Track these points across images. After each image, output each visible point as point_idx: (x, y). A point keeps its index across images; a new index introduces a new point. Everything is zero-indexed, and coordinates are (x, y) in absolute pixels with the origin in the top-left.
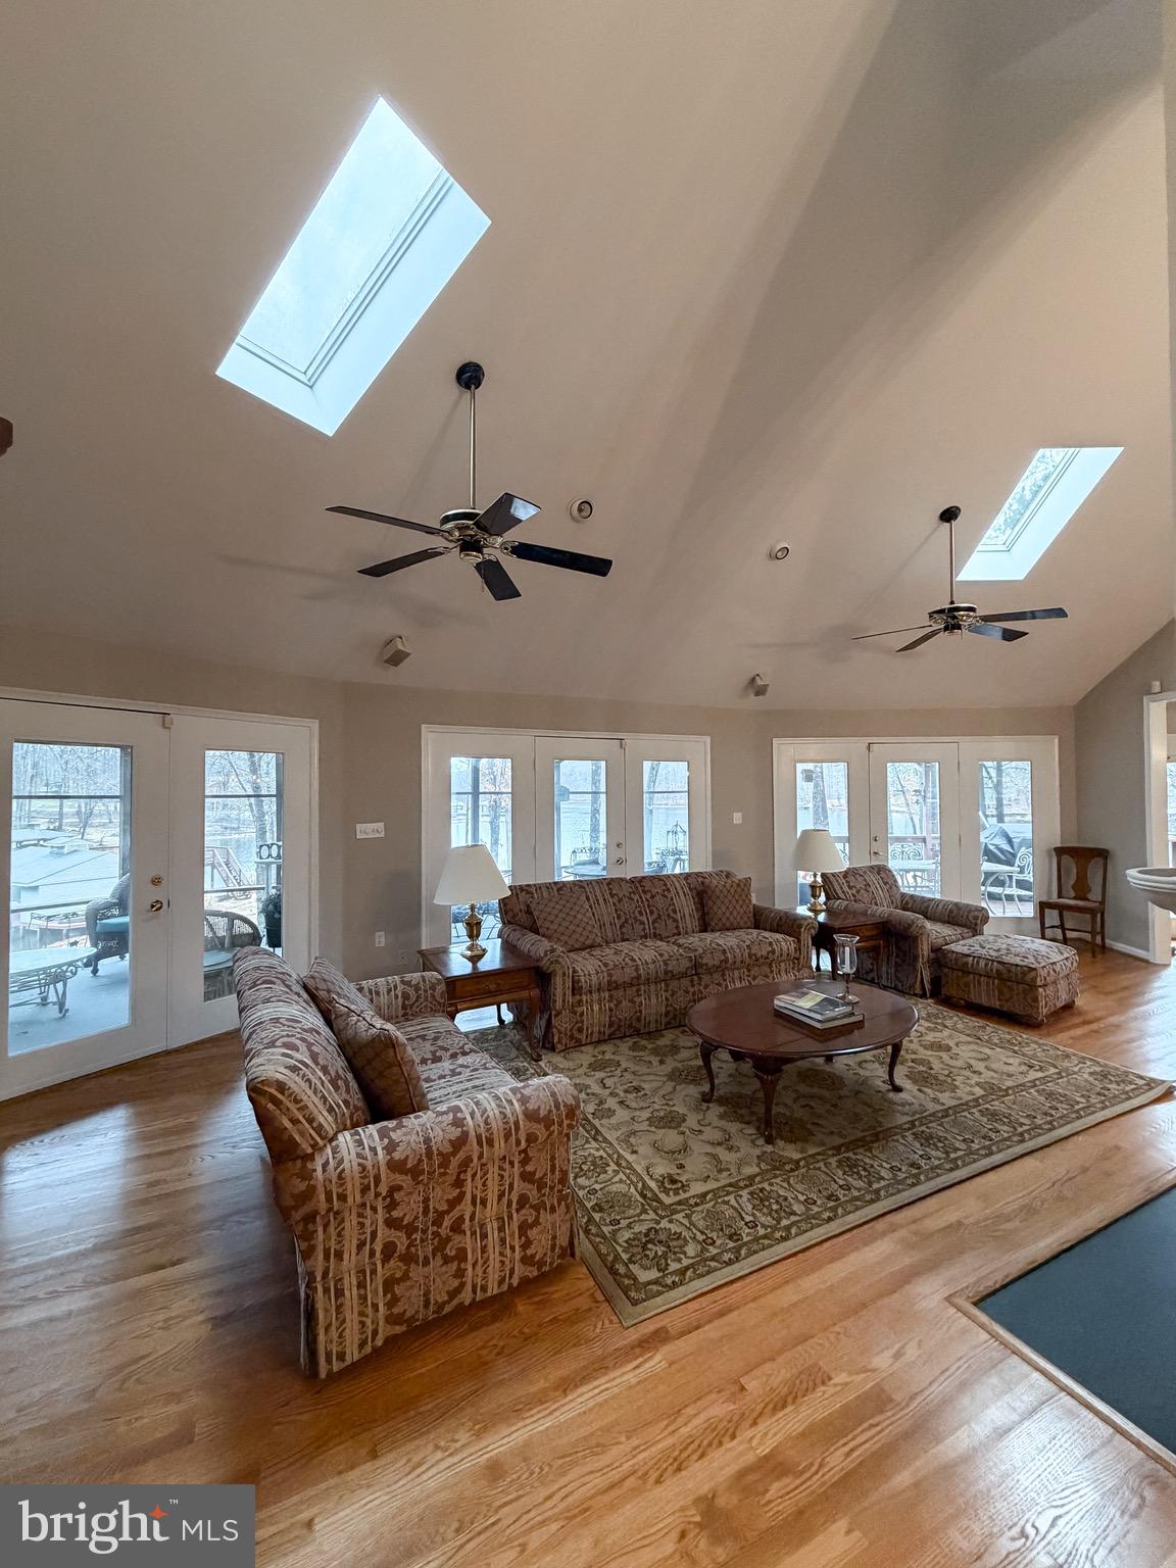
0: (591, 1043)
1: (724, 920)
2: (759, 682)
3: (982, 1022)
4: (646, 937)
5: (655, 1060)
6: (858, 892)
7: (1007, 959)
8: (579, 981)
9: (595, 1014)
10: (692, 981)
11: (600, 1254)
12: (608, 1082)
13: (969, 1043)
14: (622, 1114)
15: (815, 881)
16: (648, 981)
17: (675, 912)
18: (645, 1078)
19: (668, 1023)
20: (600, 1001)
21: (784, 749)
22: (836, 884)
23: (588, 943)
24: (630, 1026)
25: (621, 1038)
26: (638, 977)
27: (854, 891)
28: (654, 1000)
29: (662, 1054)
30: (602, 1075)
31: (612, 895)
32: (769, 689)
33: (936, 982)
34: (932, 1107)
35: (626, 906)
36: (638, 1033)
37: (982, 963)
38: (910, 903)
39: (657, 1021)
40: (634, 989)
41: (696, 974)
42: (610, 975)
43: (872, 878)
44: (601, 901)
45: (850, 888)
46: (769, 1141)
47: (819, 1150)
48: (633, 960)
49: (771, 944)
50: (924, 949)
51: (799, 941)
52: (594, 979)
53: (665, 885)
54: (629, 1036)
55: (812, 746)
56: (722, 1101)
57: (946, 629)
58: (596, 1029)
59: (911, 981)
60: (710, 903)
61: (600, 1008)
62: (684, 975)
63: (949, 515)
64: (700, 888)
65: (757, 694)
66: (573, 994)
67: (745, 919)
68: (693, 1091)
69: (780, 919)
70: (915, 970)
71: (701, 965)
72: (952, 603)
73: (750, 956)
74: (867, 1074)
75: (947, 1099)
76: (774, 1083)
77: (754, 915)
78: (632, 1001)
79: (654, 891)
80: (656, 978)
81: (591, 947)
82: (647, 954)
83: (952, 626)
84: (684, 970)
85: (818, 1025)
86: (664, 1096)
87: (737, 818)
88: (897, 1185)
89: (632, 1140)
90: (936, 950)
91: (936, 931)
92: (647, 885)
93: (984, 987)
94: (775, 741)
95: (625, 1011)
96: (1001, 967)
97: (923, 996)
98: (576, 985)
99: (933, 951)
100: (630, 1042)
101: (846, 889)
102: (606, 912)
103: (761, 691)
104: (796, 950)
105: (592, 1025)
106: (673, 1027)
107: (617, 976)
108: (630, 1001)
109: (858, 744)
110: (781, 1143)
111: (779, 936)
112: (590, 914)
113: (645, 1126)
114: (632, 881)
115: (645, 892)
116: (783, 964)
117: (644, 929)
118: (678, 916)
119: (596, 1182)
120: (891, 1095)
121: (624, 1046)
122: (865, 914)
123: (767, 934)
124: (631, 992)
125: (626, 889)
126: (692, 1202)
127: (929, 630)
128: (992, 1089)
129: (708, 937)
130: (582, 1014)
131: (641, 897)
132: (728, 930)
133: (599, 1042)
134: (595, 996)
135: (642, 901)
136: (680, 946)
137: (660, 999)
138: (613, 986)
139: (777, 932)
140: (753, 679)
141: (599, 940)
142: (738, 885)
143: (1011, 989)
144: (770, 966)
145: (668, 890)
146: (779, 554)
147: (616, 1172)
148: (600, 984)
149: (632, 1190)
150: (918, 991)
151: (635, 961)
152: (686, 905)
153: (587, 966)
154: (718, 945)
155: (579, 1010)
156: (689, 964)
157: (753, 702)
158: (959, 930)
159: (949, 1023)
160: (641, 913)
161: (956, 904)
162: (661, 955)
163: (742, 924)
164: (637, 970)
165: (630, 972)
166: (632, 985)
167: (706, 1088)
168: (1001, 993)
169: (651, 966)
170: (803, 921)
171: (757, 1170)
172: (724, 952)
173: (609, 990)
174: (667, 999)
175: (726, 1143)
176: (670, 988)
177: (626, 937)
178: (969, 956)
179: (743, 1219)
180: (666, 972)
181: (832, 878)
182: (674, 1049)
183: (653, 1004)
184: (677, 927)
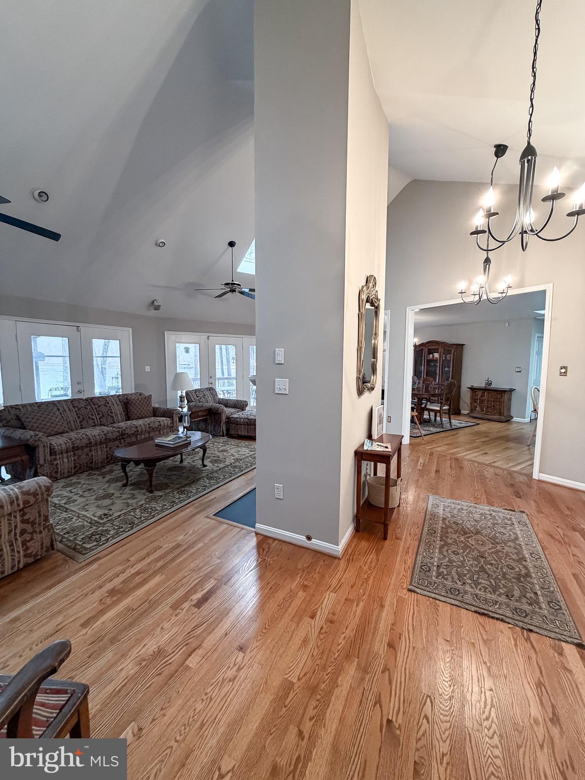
0: (64, 478)
1: (138, 414)
2: (156, 303)
3: (241, 441)
4: (95, 426)
5: (100, 478)
6: (200, 398)
7: (250, 417)
8: (54, 449)
9: (65, 463)
10: (120, 442)
11: (68, 546)
12: (73, 491)
13: (234, 448)
14: (80, 500)
15: (182, 395)
16: (96, 444)
17: (112, 413)
18: (93, 485)
19: (108, 462)
20: (67, 457)
21: (170, 337)
22: (191, 396)
23: (60, 430)
24: (87, 466)
25: (81, 473)
26: (90, 443)
27: (199, 398)
28: (100, 453)
29: (103, 475)
30: (70, 489)
31: (74, 407)
32: (161, 307)
33: (228, 430)
34: (216, 469)
35: (83, 411)
36: (91, 469)
37: (242, 420)
38: (221, 402)
39: (102, 462)
40: (89, 449)
41: (122, 439)
42: (73, 444)
43: (207, 393)
44: (67, 410)
45: (197, 397)
46: (151, 492)
47: (171, 490)
48: (87, 435)
49: (159, 422)
50: (224, 418)
51: (173, 419)
52: (64, 446)
53: (106, 400)
54: (86, 471)
55: (184, 336)
56: (131, 485)
57: (230, 291)
58: (66, 471)
59: (219, 431)
60: (131, 408)
61: (68, 461)
62: (116, 439)
63: (232, 244)
64: (125, 401)
65: (155, 309)
66: (51, 455)
67: (149, 413)
68: (120, 484)
69: (165, 412)
70: (220, 426)
71: (125, 434)
72: (233, 281)
73: (149, 428)
74: (195, 464)
75: (221, 465)
76: (152, 471)
77: (153, 412)
78: (87, 455)
79: (100, 404)
80: (100, 442)
81: (62, 433)
82: (94, 432)
83: (233, 291)
84: (115, 437)
85: (172, 446)
86: (104, 489)
87: (148, 369)
88: (196, 493)
89: (86, 507)
90: (228, 418)
91: (228, 411)
92: (96, 401)
93: (243, 428)
94: (166, 333)
95: (84, 459)
96: (248, 421)
97: (223, 436)
98: (52, 451)
99: (227, 418)
100: (87, 473)
101: (195, 397)
102: (71, 416)
103: (157, 308)
104: (171, 424)
105: (64, 469)
106: (111, 464)
107: (77, 443)
108: (86, 455)
109: (203, 336)
110: (156, 492)
111: (164, 419)
112: (60, 417)
113: (93, 501)
114: (86, 400)
115: (94, 405)
116: (165, 430)
117: (94, 422)
118: (114, 415)
119: (66, 525)
120: (203, 469)
121: (84, 476)
122: (202, 406)
123: (158, 418)
124: (86, 450)
125: (83, 404)
126: (114, 519)
127: (223, 291)
128: (237, 460)
129: (129, 422)
130: (57, 464)
131: (92, 407)
132: (140, 419)
133: (69, 476)
134: (65, 455)
135: (93, 409)
136: (114, 427)
137: (103, 452)
138: (75, 449)
139: (164, 417)
140: (153, 302)
141: (66, 429)
142: (145, 398)
143: (250, 428)
144: (160, 431)
145: (108, 403)
146: (161, 244)
147: (77, 520)
148: (67, 449)
149: (85, 523)
150: (221, 434)
151: (88, 436)
152: (118, 409)
153: (59, 442)
154: (134, 424)
155: (55, 463)
156: (118, 434)
157: (153, 313)
158: (237, 410)
159: (229, 443)
160: (92, 415)
161: (237, 400)
162: (103, 432)
163: (147, 416)
164: (89, 439)
165: (85, 441)
166: (87, 447)
167: (125, 481)
168: (248, 429)
169: (97, 437)
170: (174, 411)
171: (144, 502)
172: (137, 427)
173: (73, 451)
174: (107, 451)
175: (133, 497)
176: (108, 446)
177: (84, 426)
178: (238, 418)
179: (136, 517)
180: (106, 439)
181: (190, 394)
182: (111, 471)
183: (99, 454)
184: (113, 420)
